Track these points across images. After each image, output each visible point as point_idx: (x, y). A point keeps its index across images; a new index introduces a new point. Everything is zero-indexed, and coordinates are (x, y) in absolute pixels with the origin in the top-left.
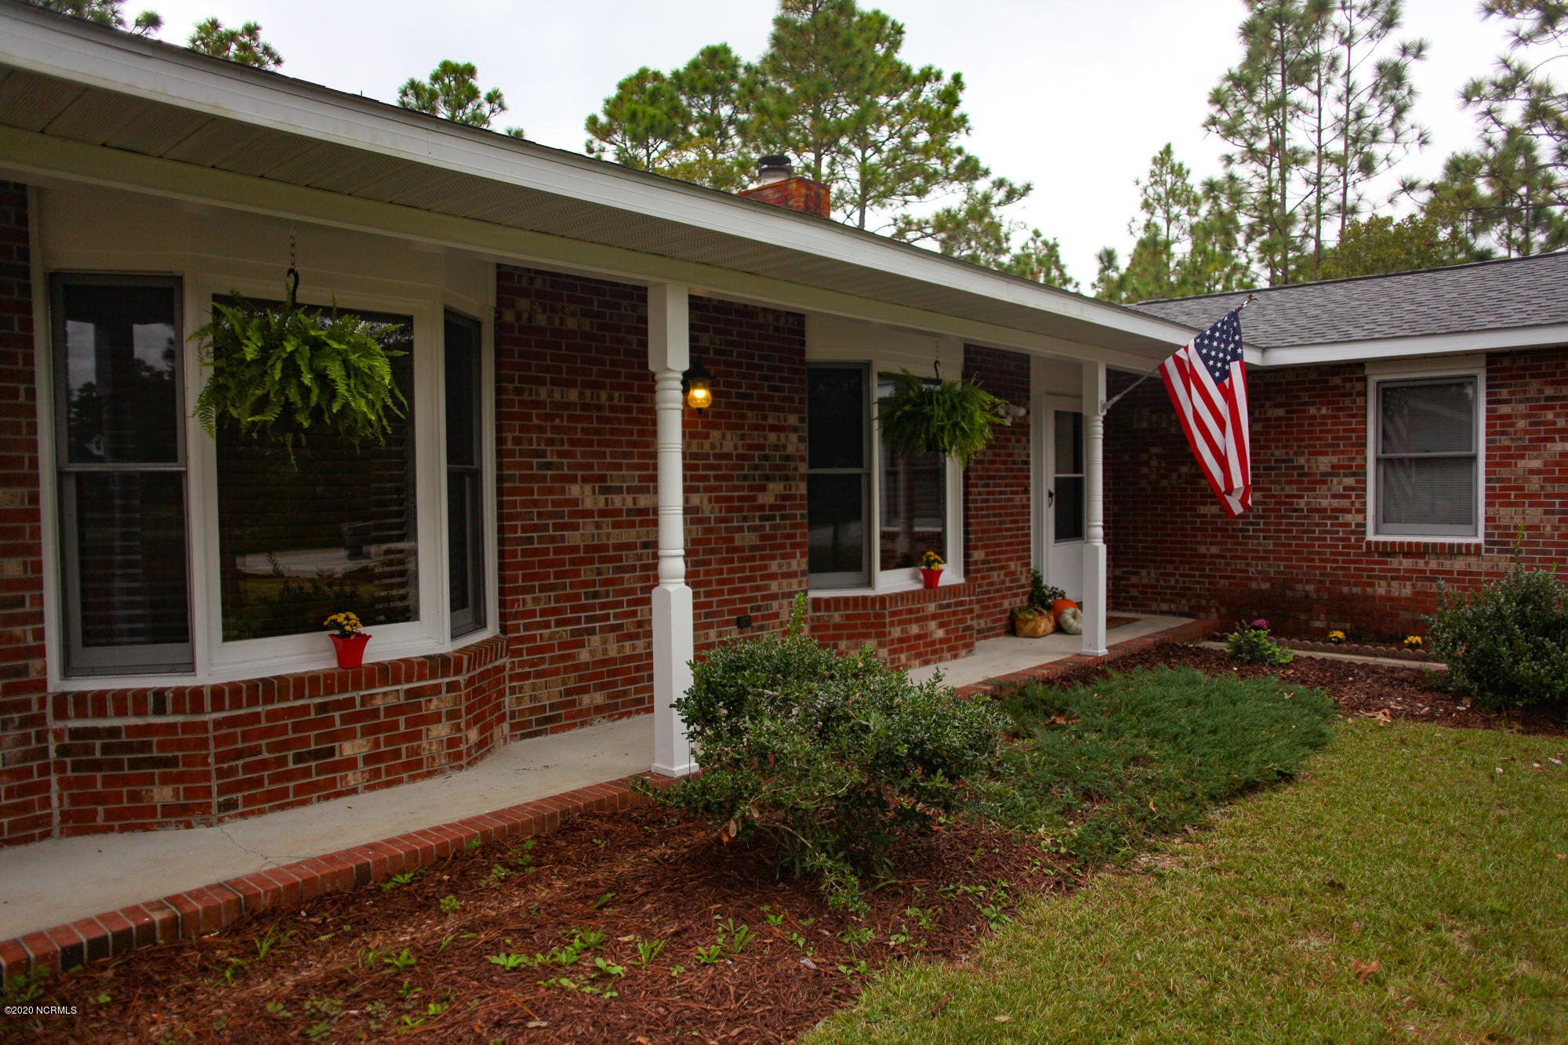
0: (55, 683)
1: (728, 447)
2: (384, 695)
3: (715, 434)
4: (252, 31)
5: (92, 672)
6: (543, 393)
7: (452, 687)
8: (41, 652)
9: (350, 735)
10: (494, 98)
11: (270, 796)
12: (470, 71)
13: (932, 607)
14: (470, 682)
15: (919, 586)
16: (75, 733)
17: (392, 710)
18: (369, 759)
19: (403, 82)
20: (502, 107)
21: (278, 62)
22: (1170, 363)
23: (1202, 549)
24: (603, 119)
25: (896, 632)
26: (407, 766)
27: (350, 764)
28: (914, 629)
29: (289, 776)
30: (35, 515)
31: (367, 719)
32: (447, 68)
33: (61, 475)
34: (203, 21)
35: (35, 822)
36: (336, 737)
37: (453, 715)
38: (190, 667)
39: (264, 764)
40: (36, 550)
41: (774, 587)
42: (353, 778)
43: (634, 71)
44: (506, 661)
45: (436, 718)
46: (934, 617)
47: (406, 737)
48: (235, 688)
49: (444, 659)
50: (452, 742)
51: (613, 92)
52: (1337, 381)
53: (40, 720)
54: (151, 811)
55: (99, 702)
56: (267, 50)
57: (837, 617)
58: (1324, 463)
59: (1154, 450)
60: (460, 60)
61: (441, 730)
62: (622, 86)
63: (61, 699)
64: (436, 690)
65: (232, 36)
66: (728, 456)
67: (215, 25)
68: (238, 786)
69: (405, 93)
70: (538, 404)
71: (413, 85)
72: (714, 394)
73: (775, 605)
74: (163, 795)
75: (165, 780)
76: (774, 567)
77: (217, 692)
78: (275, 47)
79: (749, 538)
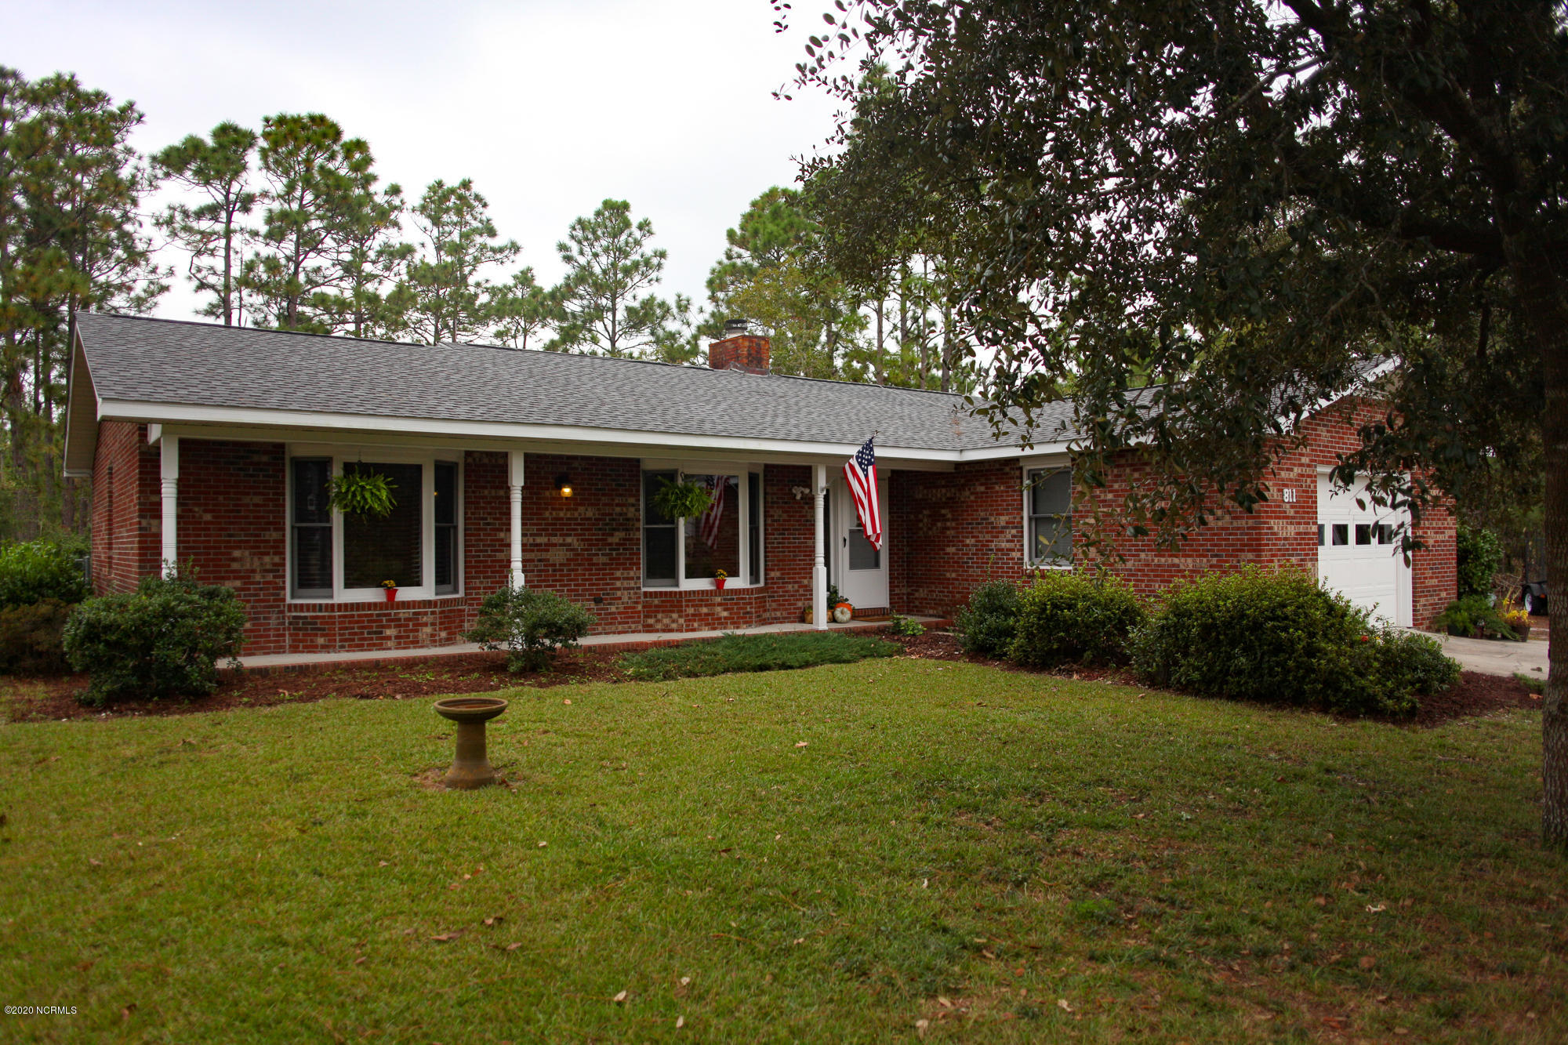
0: (289, 600)
1: (590, 514)
2: (403, 613)
3: (581, 509)
4: (466, 185)
5: (300, 597)
6: (486, 492)
7: (433, 613)
8: (284, 588)
9: (389, 627)
10: (644, 226)
11: (358, 646)
12: (625, 206)
13: (718, 599)
14: (442, 612)
15: (713, 588)
16: (295, 617)
17: (406, 619)
18: (397, 637)
19: (573, 220)
20: (650, 233)
21: (485, 205)
22: (847, 466)
23: (948, 575)
24: (739, 232)
25: (691, 611)
26: (412, 642)
27: (389, 638)
28: (705, 610)
29: (365, 639)
30: (283, 541)
31: (396, 622)
32: (608, 205)
33: (293, 528)
34: (431, 182)
35: (281, 647)
36: (383, 627)
37: (433, 624)
38: (331, 597)
39: (355, 634)
40: (284, 553)
41: (618, 584)
42: (390, 644)
43: (766, 190)
44: (466, 608)
45: (426, 625)
46: (720, 604)
47: (412, 631)
48: (346, 605)
49: (430, 602)
50: (432, 635)
51: (747, 209)
52: (1007, 469)
53: (282, 612)
54: (316, 647)
55: (301, 607)
56: (477, 198)
57: (656, 601)
58: (1003, 520)
59: (926, 512)
60: (618, 198)
61: (428, 630)
62: (754, 204)
63: (290, 606)
64: (426, 613)
65: (452, 191)
66: (589, 519)
67: (440, 184)
68: (346, 640)
69: (574, 228)
70: (484, 497)
71: (580, 221)
72: (573, 489)
73: (619, 593)
74: (321, 641)
75: (323, 636)
76: (618, 574)
77: (340, 605)
78: (483, 194)
79: (603, 559)
